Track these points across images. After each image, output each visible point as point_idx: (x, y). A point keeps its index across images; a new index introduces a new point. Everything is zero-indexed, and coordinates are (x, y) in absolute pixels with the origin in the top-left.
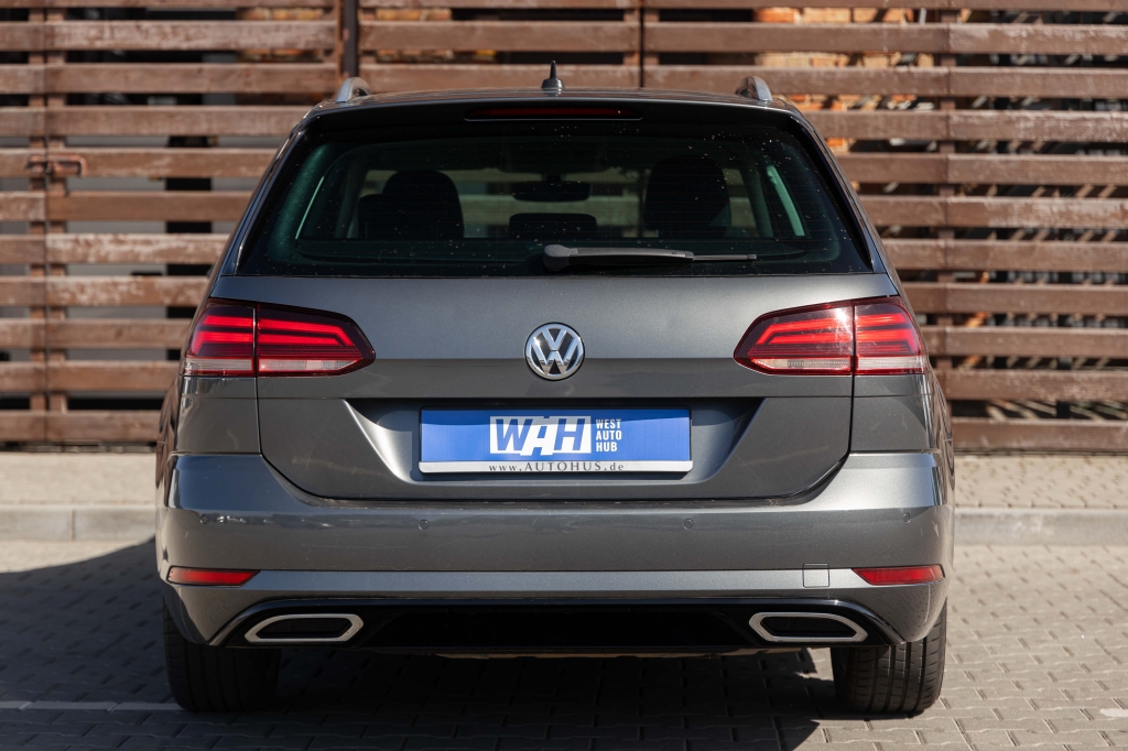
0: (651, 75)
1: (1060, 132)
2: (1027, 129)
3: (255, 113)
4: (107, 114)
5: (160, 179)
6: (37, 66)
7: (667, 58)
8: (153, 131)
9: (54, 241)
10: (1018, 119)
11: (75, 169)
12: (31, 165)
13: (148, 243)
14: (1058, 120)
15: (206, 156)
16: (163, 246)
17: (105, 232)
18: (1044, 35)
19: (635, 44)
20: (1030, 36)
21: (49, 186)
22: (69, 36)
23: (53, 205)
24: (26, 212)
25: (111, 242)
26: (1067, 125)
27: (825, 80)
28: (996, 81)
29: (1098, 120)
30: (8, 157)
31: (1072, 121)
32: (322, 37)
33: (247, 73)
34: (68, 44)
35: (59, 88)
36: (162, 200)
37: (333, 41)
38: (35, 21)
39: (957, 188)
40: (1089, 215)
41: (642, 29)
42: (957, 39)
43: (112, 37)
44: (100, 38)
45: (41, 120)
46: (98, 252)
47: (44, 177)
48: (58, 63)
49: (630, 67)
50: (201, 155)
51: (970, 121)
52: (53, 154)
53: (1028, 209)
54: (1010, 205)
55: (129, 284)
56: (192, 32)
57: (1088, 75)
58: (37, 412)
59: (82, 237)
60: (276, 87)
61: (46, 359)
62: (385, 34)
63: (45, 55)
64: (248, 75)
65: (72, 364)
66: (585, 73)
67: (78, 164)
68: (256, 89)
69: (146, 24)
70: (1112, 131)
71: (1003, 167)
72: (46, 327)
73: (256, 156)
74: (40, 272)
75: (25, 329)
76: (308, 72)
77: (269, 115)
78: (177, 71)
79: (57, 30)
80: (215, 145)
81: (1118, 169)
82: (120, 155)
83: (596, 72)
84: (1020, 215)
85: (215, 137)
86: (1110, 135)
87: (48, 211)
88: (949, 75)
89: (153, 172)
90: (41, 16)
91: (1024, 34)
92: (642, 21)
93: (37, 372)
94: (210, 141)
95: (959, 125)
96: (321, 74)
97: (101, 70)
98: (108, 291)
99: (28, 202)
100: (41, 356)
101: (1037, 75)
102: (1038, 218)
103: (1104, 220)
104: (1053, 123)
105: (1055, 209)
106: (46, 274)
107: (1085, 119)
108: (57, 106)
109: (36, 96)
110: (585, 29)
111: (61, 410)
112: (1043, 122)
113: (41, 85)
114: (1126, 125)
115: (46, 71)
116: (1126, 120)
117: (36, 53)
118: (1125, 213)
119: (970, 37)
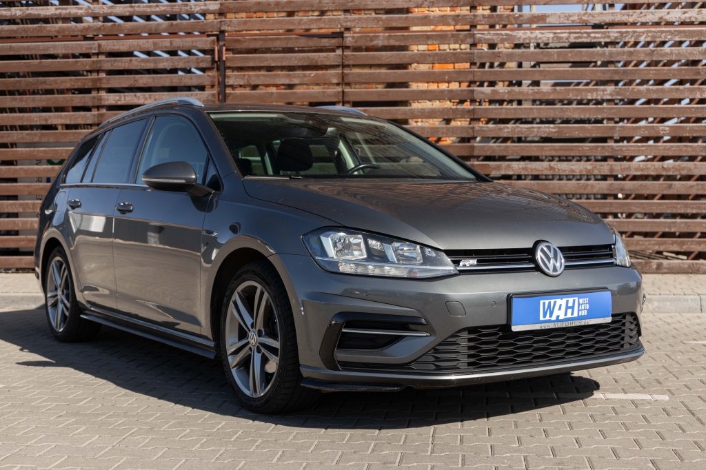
1: (522, 133)
2: (507, 132)
6: (95, 112)
10: (504, 128)
14: (521, 128)
18: (515, 92)
19: (340, 98)
20: (509, 92)
22: (108, 100)
26: (525, 130)
27: (420, 112)
29: (539, 128)
31: (527, 128)
32: (210, 98)
34: (107, 103)
38: (94, 94)
39: (477, 158)
40: (535, 169)
41: (343, 92)
42: (476, 94)
43: (125, 100)
44: (119, 100)
48: (104, 111)
51: (483, 129)
53: (509, 166)
54: (501, 165)
56: (157, 97)
62: (236, 96)
63: (98, 107)
69: (138, 94)
71: (497, 148)
79: (103, 97)
84: (505, 169)
86: (544, 134)
88: (474, 109)
90: (96, 92)
92: (343, 88)
95: (478, 130)
102: (513, 170)
103: (542, 171)
104: (519, 129)
105: (520, 167)
107: (533, 128)
112: (515, 129)
113: (96, 120)
114: (551, 130)
115: (98, 114)
116: (552, 128)
117: (94, 107)
118: (551, 168)
119: (483, 93)
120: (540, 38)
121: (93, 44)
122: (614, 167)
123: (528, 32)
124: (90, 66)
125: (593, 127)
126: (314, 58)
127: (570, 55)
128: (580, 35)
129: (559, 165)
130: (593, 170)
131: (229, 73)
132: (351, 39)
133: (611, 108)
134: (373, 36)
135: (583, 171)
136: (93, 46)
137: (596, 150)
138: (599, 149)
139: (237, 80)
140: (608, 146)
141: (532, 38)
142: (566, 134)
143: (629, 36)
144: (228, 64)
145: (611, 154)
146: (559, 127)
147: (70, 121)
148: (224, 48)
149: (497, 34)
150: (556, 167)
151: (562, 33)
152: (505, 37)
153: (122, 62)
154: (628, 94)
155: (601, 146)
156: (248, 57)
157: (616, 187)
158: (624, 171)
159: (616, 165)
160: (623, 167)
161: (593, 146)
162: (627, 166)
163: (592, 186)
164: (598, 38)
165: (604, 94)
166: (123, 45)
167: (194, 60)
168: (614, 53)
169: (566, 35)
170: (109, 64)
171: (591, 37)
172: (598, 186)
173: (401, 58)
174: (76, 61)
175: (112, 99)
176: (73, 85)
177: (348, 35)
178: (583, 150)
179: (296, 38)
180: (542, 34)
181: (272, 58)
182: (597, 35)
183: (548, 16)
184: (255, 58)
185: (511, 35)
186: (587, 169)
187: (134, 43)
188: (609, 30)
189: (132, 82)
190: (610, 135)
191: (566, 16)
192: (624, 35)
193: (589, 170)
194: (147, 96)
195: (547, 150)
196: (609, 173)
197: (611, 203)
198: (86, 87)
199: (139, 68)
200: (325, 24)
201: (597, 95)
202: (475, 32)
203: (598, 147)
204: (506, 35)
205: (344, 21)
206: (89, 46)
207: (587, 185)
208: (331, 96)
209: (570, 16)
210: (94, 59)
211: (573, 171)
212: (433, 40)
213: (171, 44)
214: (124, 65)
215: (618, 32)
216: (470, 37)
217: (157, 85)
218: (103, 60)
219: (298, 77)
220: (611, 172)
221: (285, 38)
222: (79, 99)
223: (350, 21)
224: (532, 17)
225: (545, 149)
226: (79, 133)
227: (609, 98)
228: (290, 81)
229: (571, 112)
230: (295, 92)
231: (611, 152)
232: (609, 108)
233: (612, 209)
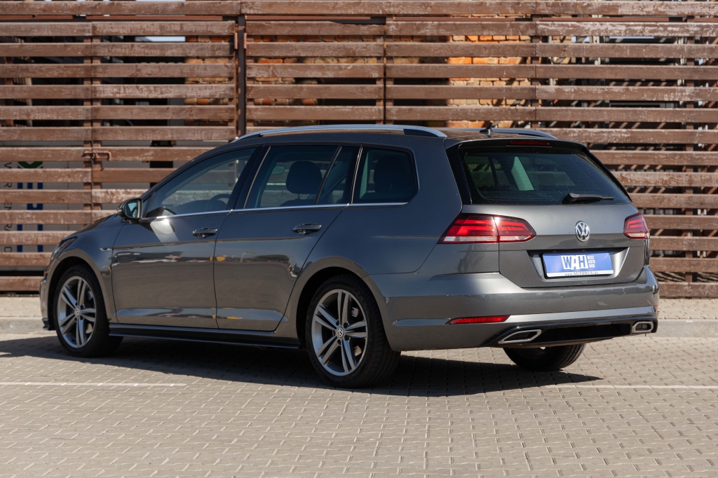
0: (389, 111)
1: (591, 139)
2: (573, 137)
3: (195, 129)
4: (122, 130)
5: (148, 162)
6: (87, 106)
7: (398, 102)
8: (145, 138)
9: (96, 193)
10: (570, 132)
11: (106, 157)
12: (84, 155)
13: (142, 193)
14: (590, 132)
15: (171, 151)
17: (121, 188)
18: (582, 91)
19: (382, 95)
20: (575, 91)
21: (93, 165)
22: (104, 92)
23: (95, 175)
24: (82, 178)
25: (124, 193)
26: (594, 135)
27: (475, 113)
28: (559, 113)
29: (609, 132)
30: (73, 151)
31: (596, 133)
32: (228, 92)
33: (191, 110)
34: (102, 96)
35: (98, 118)
36: (149, 172)
37: (234, 94)
38: (87, 85)
41: (385, 87)
42: (539, 93)
43: (125, 92)
44: (119, 93)
45: (89, 132)
46: (117, 197)
47: (91, 161)
48: (98, 105)
49: (379, 107)
50: (168, 150)
52: (95, 149)
56: (163, 90)
57: (604, 110)
59: (109, 190)
60: (205, 117)
62: (258, 91)
63: (92, 101)
66: (357, 109)
67: (108, 154)
68: (195, 118)
69: (141, 86)
70: (616, 138)
73: (195, 150)
74: (89, 208)
76: (221, 109)
77: (202, 130)
78: (157, 109)
79: (98, 89)
80: (175, 145)
82: (129, 150)
83: (362, 109)
85: (175, 141)
86: (615, 140)
87: (92, 178)
88: (536, 110)
89: (144, 159)
90: (90, 82)
91: (573, 90)
92: (385, 84)
94: (172, 143)
96: (227, 110)
97: (119, 108)
99: (84, 174)
104: (587, 134)
106: (92, 209)
107: (603, 132)
108: (97, 126)
109: (87, 121)
110: (357, 88)
112: (583, 133)
113: (90, 115)
114: (623, 135)
115: (92, 109)
116: (624, 133)
117: (87, 100)
118: (623, 179)
119: (546, 92)
120: (611, 31)
121: (87, 26)
122: (693, 178)
123: (598, 23)
124: (82, 52)
125: (670, 132)
126: (351, 49)
127: (644, 50)
128: (656, 28)
129: (632, 176)
130: (670, 181)
131: (250, 63)
132: (394, 27)
133: (691, 112)
134: (419, 24)
135: (658, 182)
136: (87, 28)
137: (673, 158)
138: (677, 158)
139: (260, 71)
140: (687, 154)
141: (602, 31)
142: (639, 140)
143: (710, 31)
144: (250, 53)
145: (690, 164)
146: (632, 132)
147: (58, 116)
148: (245, 34)
149: (563, 25)
150: (628, 177)
151: (636, 25)
152: (571, 29)
153: (122, 48)
154: (709, 95)
155: (679, 154)
156: (274, 45)
157: (696, 200)
158: (704, 183)
159: (695, 176)
160: (703, 178)
161: (670, 154)
162: (708, 177)
163: (669, 200)
164: (675, 32)
165: (682, 95)
166: (123, 28)
167: (209, 47)
168: (694, 50)
169: (640, 28)
170: (106, 50)
171: (668, 31)
173: (452, 50)
174: (65, 46)
175: (109, 91)
176: (62, 74)
177: (391, 22)
178: (659, 158)
179: (330, 25)
180: (614, 26)
181: (301, 47)
182: (675, 29)
183: (620, 6)
184: (282, 47)
185: (579, 27)
186: (663, 180)
187: (136, 26)
188: (688, 23)
189: (134, 71)
190: (689, 142)
191: (640, 7)
192: (705, 29)
193: (666, 181)
194: (152, 89)
195: (618, 158)
196: (688, 185)
197: (690, 218)
198: (78, 76)
199: (142, 55)
200: (365, 9)
201: (675, 97)
202: (538, 22)
203: (675, 155)
204: (573, 26)
205: (387, 7)
206: (81, 28)
207: (664, 198)
208: (371, 92)
209: (645, 7)
210: (87, 43)
211: (647, 182)
212: (489, 30)
213: (182, 28)
214: (124, 51)
215: (698, 26)
216: (532, 28)
217: (164, 76)
218: (99, 45)
219: (333, 70)
220: (690, 184)
221: (318, 25)
222: (67, 91)
223: (394, 6)
224: (601, 7)
225: (617, 157)
226: (69, 131)
227: (688, 99)
228: (323, 74)
229: (645, 115)
230: (329, 87)
231: (690, 161)
232: (688, 111)
233: (691, 225)
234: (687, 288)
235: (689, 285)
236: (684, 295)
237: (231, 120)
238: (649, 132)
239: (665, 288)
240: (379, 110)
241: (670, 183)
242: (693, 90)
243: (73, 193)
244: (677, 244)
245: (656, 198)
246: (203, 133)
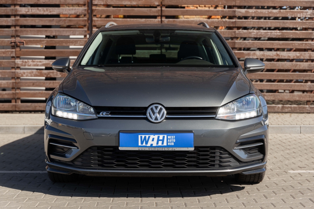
0: (164, 21)
1: (262, 35)
2: (254, 35)
3: (67, 30)
4: (30, 30)
6: (13, 18)
7: (167, 17)
8: (42, 34)
9: (17, 61)
10: (252, 32)
11: (22, 44)
12: (11, 43)
13: (40, 62)
14: (262, 32)
15: (55, 41)
16: (44, 63)
18: (258, 12)
19: (160, 14)
20: (255, 12)
21: (16, 48)
22: (21, 11)
23: (17, 53)
24: (10, 54)
25: (31, 62)
26: (264, 33)
28: (247, 23)
29: (271, 32)
30: (6, 41)
31: (265, 33)
32: (83, 11)
33: (65, 20)
34: (20, 13)
35: (18, 24)
36: (44, 51)
37: (86, 12)
38: (12, 7)
40: (269, 55)
41: (161, 10)
42: (237, 13)
43: (32, 11)
44: (29, 12)
45: (14, 31)
46: (28, 64)
47: (15, 46)
48: (18, 18)
49: (159, 19)
50: (53, 40)
51: (240, 32)
52: (17, 40)
53: (254, 54)
54: (250, 53)
55: (36, 72)
56: (51, 10)
57: (269, 22)
58: (13, 103)
59: (24, 61)
61: (15, 90)
62: (98, 11)
63: (15, 16)
64: (65, 21)
65: (22, 92)
66: (148, 20)
67: (23, 42)
68: (67, 24)
69: (40, 8)
70: (274, 35)
71: (248, 44)
72: (15, 82)
73: (67, 40)
74: (14, 69)
75: (10, 83)
76: (80, 20)
78: (48, 20)
79: (18, 10)
80: (57, 38)
81: (276, 44)
82: (34, 40)
83: (150, 20)
84: (252, 55)
85: (57, 36)
86: (274, 36)
88: (235, 21)
89: (42, 44)
90: (14, 6)
91: (253, 12)
92: (161, 8)
93: (13, 94)
95: (238, 33)
96: (83, 21)
97: (29, 19)
98: (31, 74)
99: (12, 52)
100: (14, 90)
101: (257, 21)
102: (257, 56)
103: (273, 56)
104: (260, 33)
105: (261, 54)
107: (268, 32)
108: (18, 28)
109: (12, 26)
110: (148, 10)
111: (19, 103)
112: (258, 33)
113: (14, 23)
114: (278, 34)
115: (15, 20)
116: (278, 33)
117: (13, 15)
118: (278, 55)
119: (240, 12)
122: (311, 55)
125: (301, 32)
129: (282, 54)
133: (310, 22)
135: (295, 57)
137: (302, 45)
138: (304, 45)
139: (100, 1)
140: (309, 43)
142: (286, 36)
145: (310, 48)
146: (282, 32)
150: (280, 54)
155: (305, 43)
157: (312, 65)
159: (312, 54)
161: (300, 43)
163: (300, 65)
165: (306, 14)
172: (303, 65)
175: (24, 11)
178: (295, 45)
186: (297, 56)
190: (309, 37)
193: (298, 56)
194: (45, 10)
195: (275, 45)
196: (309, 58)
197: (310, 75)
198: (8, 3)
201: (303, 15)
203: (303, 43)
207: (297, 65)
208: (154, 12)
211: (289, 56)
217: (51, 3)
220: (310, 57)
222: (2, 11)
225: (274, 44)
226: (4, 31)
227: (309, 16)
228: (131, 3)
229: (288, 24)
230: (134, 10)
231: (310, 47)
232: (309, 22)
233: (310, 78)
234: (308, 108)
235: (309, 107)
236: (306, 112)
237: (85, 26)
238: (291, 32)
239: (298, 108)
240: (159, 21)
241: (300, 57)
242: (312, 12)
243: (6, 62)
244: (304, 87)
245: (293, 64)
246: (71, 32)
